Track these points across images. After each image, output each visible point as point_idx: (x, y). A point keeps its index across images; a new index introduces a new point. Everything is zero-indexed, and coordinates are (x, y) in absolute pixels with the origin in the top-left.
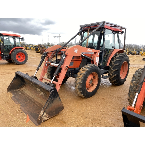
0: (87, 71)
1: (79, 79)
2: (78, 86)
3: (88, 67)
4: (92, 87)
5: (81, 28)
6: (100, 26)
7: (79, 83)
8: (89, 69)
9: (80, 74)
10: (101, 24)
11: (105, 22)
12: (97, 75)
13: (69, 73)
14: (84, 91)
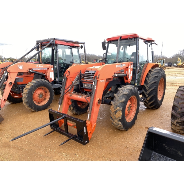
0: (32, 86)
1: (24, 93)
2: (25, 101)
3: (33, 82)
4: (44, 101)
5: (37, 43)
6: (50, 43)
7: (24, 98)
8: (34, 84)
9: (25, 89)
10: (52, 41)
11: (54, 38)
12: (48, 89)
13: (19, 89)
14: (32, 105)
